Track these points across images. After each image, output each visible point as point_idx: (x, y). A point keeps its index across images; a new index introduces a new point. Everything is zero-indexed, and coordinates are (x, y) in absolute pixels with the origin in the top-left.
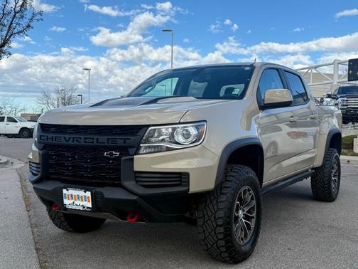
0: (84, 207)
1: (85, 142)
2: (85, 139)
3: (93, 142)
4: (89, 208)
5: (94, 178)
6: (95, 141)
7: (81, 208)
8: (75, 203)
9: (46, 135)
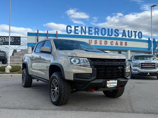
1: (115, 64)
4: (116, 86)
7: (113, 87)
8: (111, 85)
9: (98, 62)
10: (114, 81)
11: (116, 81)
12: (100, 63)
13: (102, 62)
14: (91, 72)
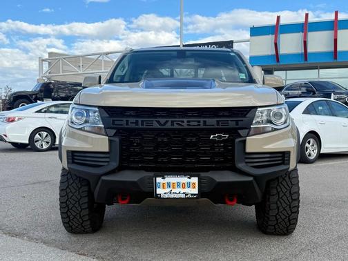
0: (187, 195)
1: (189, 125)
2: (188, 122)
3: (199, 125)
4: (195, 195)
5: (198, 162)
6: (202, 123)
7: (183, 196)
8: (173, 191)
9: (125, 119)
10: (184, 180)
11: (195, 180)
12: (132, 122)
13: (140, 120)
14: (106, 149)
